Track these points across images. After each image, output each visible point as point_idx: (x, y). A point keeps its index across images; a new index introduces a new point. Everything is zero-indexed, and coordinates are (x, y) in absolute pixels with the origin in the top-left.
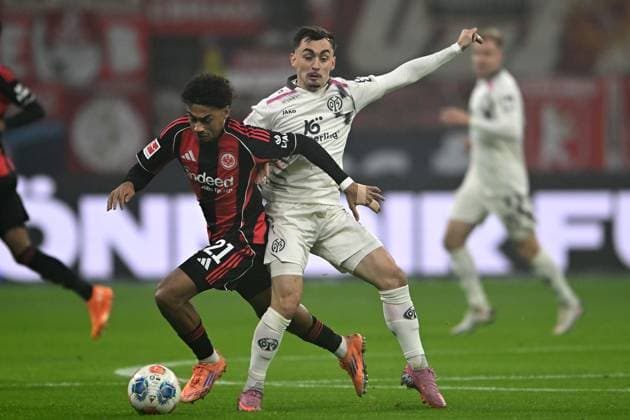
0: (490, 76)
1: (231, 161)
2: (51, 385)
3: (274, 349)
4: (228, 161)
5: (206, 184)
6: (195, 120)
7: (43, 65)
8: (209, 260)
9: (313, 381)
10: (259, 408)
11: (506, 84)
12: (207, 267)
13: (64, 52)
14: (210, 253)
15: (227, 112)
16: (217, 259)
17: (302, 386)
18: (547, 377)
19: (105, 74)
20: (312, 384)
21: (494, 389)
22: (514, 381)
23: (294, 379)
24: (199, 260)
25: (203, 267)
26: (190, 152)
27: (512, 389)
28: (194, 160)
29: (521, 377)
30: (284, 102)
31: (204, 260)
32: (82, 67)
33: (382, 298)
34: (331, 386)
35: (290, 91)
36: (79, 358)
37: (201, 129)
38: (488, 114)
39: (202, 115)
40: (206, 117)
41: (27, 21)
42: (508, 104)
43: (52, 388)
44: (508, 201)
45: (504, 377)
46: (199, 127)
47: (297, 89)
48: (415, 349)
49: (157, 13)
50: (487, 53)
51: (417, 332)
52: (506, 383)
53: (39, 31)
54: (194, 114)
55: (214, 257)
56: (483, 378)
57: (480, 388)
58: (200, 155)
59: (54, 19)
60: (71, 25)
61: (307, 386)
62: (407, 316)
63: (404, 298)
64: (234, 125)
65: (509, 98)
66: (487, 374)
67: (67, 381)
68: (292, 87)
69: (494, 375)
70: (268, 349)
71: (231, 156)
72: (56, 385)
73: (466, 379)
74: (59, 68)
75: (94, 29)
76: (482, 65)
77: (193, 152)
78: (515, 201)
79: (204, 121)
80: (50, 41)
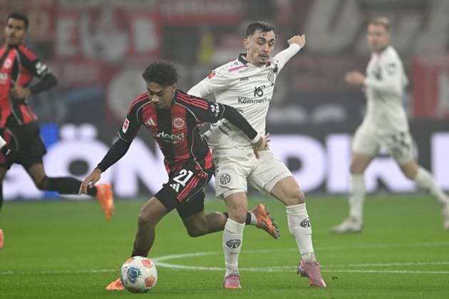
0: (381, 50)
1: (181, 122)
2: (94, 271)
3: (238, 246)
4: (179, 123)
5: (165, 138)
6: (152, 93)
7: (88, 47)
8: (178, 185)
9: (279, 267)
10: (240, 287)
11: (391, 55)
12: (177, 190)
13: (101, 37)
14: (178, 181)
15: (174, 88)
16: (183, 183)
17: (270, 270)
18: (444, 263)
19: (131, 53)
20: (278, 269)
21: (406, 272)
22: (419, 266)
23: (266, 266)
24: (171, 185)
25: (175, 190)
26: (151, 119)
27: (419, 272)
28: (154, 124)
29: (424, 264)
30: (240, 72)
31: (175, 185)
32: (115, 48)
33: (287, 211)
34: (291, 271)
35: (243, 65)
36: (115, 252)
37: (157, 100)
38: (378, 76)
39: (157, 91)
40: (160, 92)
41: (76, 15)
42: (392, 69)
43: (95, 274)
44: (394, 138)
45: (412, 264)
46: (155, 99)
47: (248, 64)
48: (308, 247)
49: (167, 9)
50: (378, 34)
51: (310, 236)
52: (415, 268)
53: (85, 23)
54: (152, 90)
55: (181, 182)
56: (398, 264)
57: (396, 272)
58: (158, 120)
59: (95, 14)
60: (107, 19)
61: (275, 271)
62: (303, 225)
63: (302, 212)
64: (181, 96)
65: (393, 65)
66: (400, 262)
67: (106, 269)
68: (245, 62)
69: (406, 262)
70: (234, 247)
71: (180, 119)
72: (98, 271)
73: (386, 265)
74: (99, 48)
75: (123, 21)
76: (375, 43)
77: (153, 119)
78: (399, 138)
79: (159, 94)
80: (93, 30)
